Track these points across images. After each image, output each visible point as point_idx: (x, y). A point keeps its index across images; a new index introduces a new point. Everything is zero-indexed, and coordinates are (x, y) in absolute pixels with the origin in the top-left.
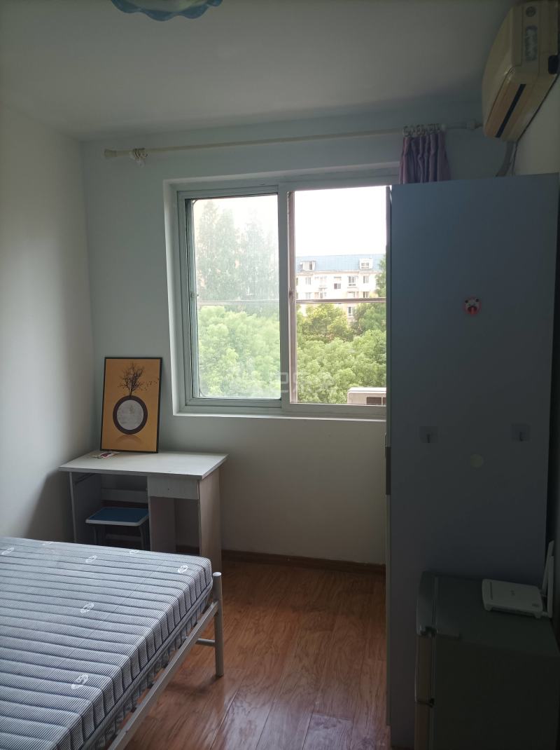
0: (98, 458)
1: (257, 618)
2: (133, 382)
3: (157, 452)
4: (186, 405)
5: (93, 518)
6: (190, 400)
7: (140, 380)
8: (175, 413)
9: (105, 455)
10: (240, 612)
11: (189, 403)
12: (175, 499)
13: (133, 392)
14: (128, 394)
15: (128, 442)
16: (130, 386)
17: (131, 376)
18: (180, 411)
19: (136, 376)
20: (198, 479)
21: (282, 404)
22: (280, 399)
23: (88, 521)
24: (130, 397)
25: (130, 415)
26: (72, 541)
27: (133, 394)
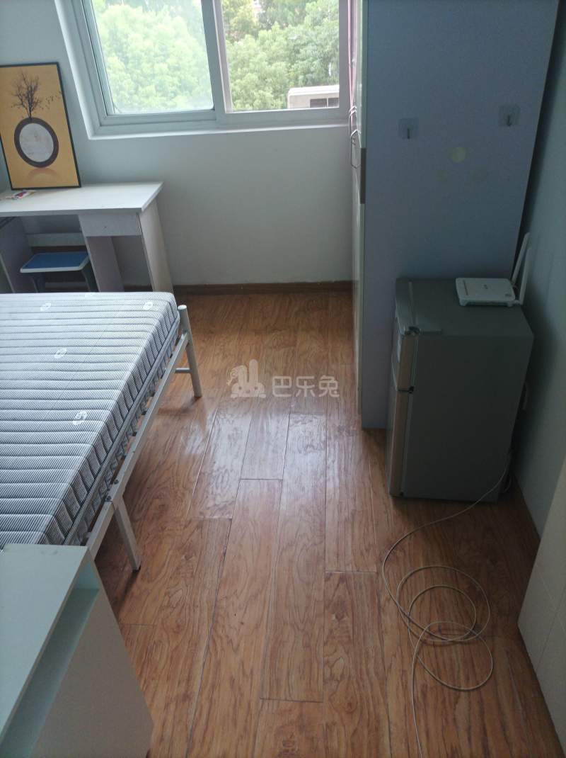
0: (13, 199)
1: (222, 344)
2: (29, 99)
3: (80, 186)
4: (101, 125)
5: (27, 267)
6: (105, 120)
7: (37, 96)
8: (90, 137)
9: (21, 195)
10: (204, 341)
11: (105, 122)
12: (113, 238)
13: (32, 113)
14: (26, 116)
15: (42, 177)
16: (26, 104)
17: (25, 91)
18: (95, 133)
19: (31, 91)
20: (137, 212)
21: (216, 116)
22: (214, 109)
23: (23, 271)
24: (30, 120)
25: (36, 143)
26: (10, 291)
27: (34, 115)
